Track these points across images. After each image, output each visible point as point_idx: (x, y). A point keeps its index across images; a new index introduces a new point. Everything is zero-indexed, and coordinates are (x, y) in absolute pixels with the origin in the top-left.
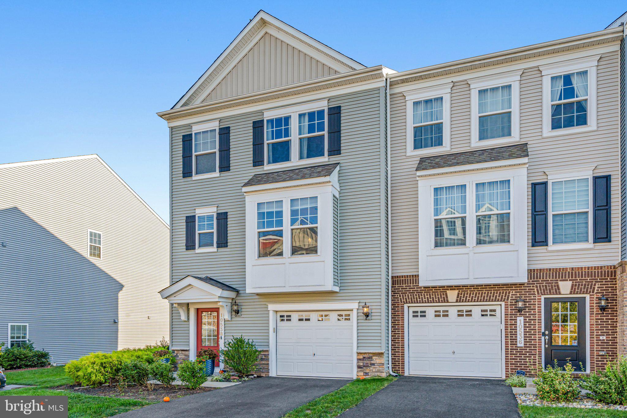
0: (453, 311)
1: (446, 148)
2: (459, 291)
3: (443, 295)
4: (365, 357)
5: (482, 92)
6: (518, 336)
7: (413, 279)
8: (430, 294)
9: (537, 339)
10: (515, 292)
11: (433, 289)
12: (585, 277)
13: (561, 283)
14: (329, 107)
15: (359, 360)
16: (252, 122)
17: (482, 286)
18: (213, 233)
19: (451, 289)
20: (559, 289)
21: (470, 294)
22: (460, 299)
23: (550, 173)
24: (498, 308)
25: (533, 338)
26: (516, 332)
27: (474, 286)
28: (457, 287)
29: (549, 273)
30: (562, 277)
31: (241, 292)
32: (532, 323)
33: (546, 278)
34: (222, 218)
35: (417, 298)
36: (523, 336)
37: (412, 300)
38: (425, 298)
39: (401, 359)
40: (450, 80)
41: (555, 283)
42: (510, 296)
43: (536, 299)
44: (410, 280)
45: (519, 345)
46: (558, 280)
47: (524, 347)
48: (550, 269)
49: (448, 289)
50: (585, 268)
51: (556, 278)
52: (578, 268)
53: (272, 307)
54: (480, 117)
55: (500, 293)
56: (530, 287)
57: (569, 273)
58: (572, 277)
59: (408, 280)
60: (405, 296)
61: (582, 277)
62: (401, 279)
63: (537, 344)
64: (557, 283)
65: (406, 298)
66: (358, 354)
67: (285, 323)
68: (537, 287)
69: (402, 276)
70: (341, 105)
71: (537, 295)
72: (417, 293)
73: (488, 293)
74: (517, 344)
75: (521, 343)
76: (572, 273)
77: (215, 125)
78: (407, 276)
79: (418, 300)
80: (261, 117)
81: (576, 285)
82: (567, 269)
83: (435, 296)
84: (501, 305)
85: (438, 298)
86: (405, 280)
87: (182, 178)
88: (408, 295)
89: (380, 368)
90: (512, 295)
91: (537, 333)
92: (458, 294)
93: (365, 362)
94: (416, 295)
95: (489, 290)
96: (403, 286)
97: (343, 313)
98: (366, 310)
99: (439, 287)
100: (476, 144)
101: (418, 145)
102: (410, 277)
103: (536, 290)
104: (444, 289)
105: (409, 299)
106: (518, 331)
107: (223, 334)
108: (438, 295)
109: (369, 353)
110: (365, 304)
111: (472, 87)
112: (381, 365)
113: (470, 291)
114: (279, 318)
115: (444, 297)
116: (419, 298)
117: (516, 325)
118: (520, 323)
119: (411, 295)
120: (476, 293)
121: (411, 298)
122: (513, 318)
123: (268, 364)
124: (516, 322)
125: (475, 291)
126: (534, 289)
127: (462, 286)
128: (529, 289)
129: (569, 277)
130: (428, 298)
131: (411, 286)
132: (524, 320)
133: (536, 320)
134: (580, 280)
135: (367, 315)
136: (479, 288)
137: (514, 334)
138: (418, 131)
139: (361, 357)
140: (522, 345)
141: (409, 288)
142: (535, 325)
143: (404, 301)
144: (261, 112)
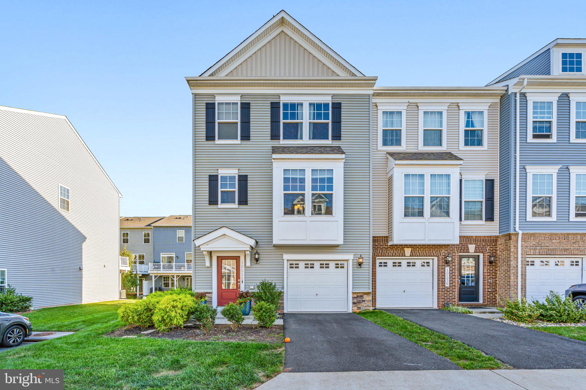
0: (404, 263)
1: (403, 148)
2: (412, 249)
3: (402, 251)
4: (358, 296)
5: (425, 113)
6: (446, 280)
7: (383, 239)
8: (393, 250)
9: (456, 281)
10: (445, 251)
11: (396, 247)
12: (487, 242)
13: (469, 246)
14: (333, 102)
15: (354, 298)
16: (270, 102)
17: (426, 246)
18: (235, 191)
19: (407, 247)
20: (468, 250)
21: (419, 250)
22: (413, 254)
23: (464, 174)
24: (431, 261)
25: (454, 281)
26: (445, 277)
27: (421, 246)
28: (410, 246)
29: (464, 239)
30: (470, 242)
31: (259, 243)
32: (454, 271)
33: (462, 242)
34: (243, 180)
35: (385, 253)
36: (449, 279)
37: (382, 254)
38: (390, 253)
39: (375, 297)
40: (407, 101)
41: (466, 245)
42: (442, 253)
43: (456, 256)
44: (381, 239)
45: (446, 286)
46: (468, 244)
47: (449, 287)
48: (464, 236)
49: (405, 247)
50: (483, 236)
51: (467, 242)
52: (479, 236)
53: (287, 257)
54: (424, 130)
55: (436, 250)
56: (453, 247)
57: (474, 239)
58: (475, 242)
59: (379, 239)
60: (378, 251)
61: (480, 242)
62: (375, 238)
63: (456, 285)
64: (467, 245)
65: (378, 253)
66: (353, 293)
67: (294, 270)
68: (456, 247)
69: (376, 236)
70: (342, 102)
71: (456, 253)
72: (385, 249)
73: (429, 250)
74: (445, 285)
75: (447, 285)
76: (475, 239)
77: (237, 99)
78: (379, 237)
79: (386, 254)
80: (278, 99)
81: (477, 247)
82: (473, 236)
83: (397, 252)
84: (433, 259)
85: (399, 253)
86: (377, 239)
87: (205, 140)
88: (379, 250)
89: (369, 304)
90: (443, 252)
91: (456, 278)
92: (412, 250)
93: (358, 299)
94: (385, 251)
95: (425, 249)
96: (376, 244)
97: (339, 263)
98: (361, 260)
99: (399, 246)
100: (422, 148)
101: (385, 143)
102: (381, 238)
103: (456, 250)
104: (402, 247)
105: (380, 253)
106: (446, 276)
107: (244, 278)
108: (399, 251)
109: (361, 293)
110: (361, 256)
111: (420, 108)
112: (369, 301)
113: (418, 249)
114: (289, 266)
115: (402, 253)
116: (387, 253)
117: (445, 272)
118: (447, 271)
119: (381, 251)
120: (422, 250)
121: (381, 253)
122: (443, 268)
123: (283, 303)
124: (445, 270)
125: (421, 249)
126: (455, 249)
127: (414, 246)
128: (452, 249)
129: (474, 242)
130: (392, 253)
131: (381, 244)
132: (450, 269)
133: (455, 269)
134: (479, 244)
135: (360, 264)
136: (423, 247)
137: (443, 279)
138: (385, 132)
139: (355, 296)
140: (448, 286)
141: (380, 246)
142: (455, 272)
143: (376, 255)
144: (278, 96)
